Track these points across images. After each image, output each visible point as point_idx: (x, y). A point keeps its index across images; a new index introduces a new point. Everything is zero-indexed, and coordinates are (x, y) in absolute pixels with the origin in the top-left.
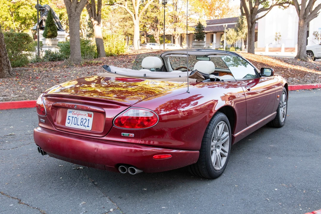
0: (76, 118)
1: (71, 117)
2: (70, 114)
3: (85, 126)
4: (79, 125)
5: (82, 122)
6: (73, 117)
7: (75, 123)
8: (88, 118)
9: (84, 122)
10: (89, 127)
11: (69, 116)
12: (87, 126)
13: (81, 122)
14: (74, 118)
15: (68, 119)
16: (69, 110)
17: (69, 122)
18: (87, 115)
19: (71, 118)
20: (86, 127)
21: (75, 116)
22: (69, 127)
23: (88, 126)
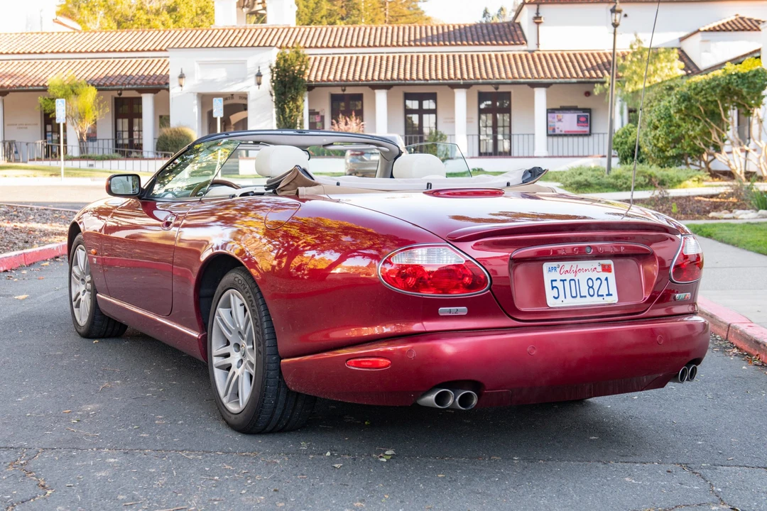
0: (572, 282)
1: (558, 280)
2: (551, 273)
3: (603, 296)
4: (585, 297)
5: (592, 287)
6: (565, 280)
7: (574, 295)
8: (603, 275)
9: (596, 288)
10: (611, 295)
11: (552, 281)
12: (607, 295)
13: (590, 287)
14: (567, 283)
15: (553, 288)
16: (546, 266)
17: (556, 296)
18: (600, 269)
19: (559, 284)
20: (605, 297)
21: (568, 277)
22: (559, 308)
23: (609, 295)
